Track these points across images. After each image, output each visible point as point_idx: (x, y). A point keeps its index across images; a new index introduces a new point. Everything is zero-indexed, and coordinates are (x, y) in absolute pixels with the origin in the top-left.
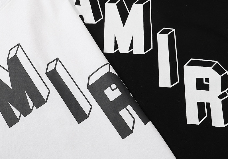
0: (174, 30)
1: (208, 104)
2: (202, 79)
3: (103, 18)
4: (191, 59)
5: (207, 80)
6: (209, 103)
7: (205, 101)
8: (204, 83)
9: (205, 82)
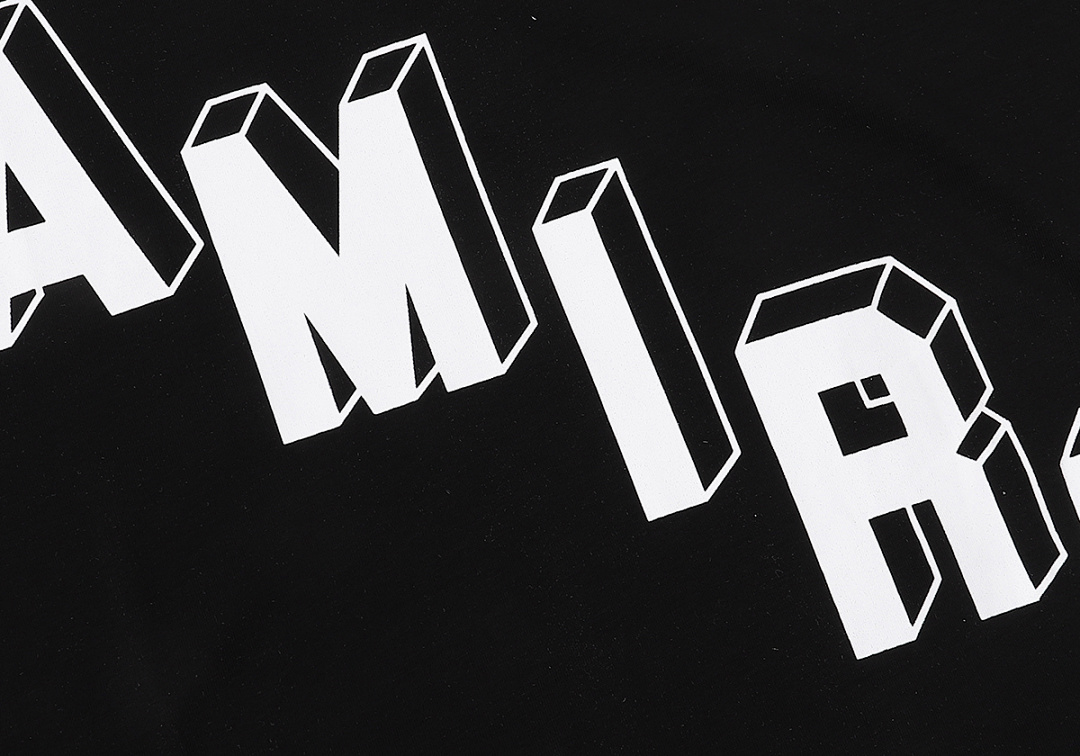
0: (614, 166)
1: (926, 510)
2: (850, 387)
3: (200, 244)
4: (760, 298)
5: (876, 385)
6: (928, 504)
7: (907, 501)
8: (870, 404)
9: (871, 398)
